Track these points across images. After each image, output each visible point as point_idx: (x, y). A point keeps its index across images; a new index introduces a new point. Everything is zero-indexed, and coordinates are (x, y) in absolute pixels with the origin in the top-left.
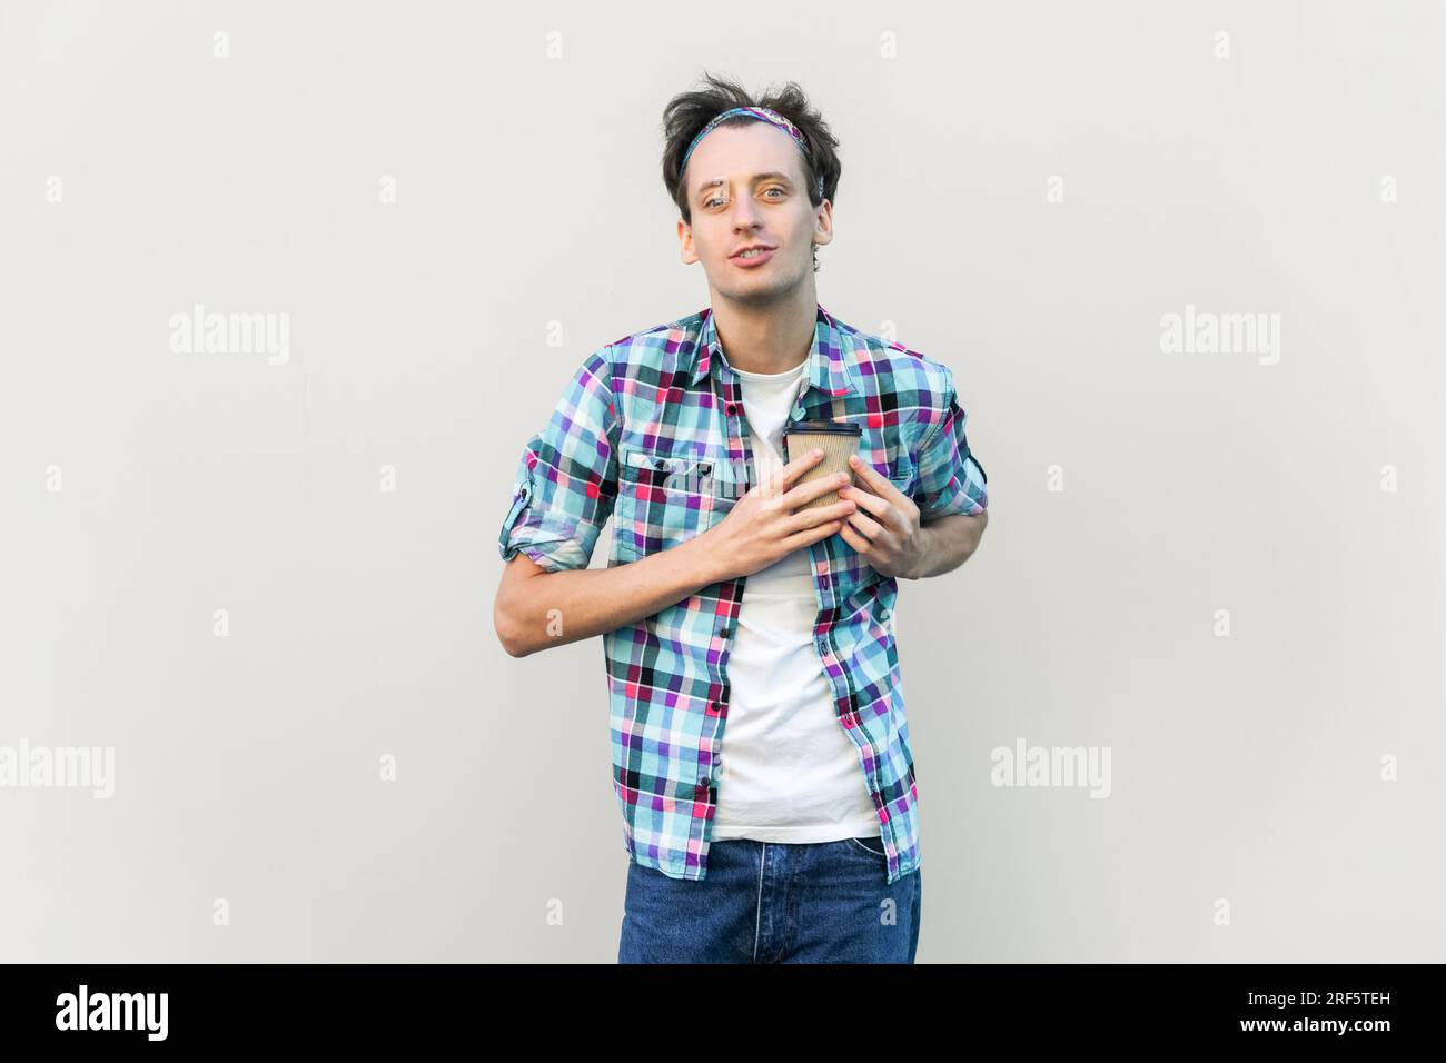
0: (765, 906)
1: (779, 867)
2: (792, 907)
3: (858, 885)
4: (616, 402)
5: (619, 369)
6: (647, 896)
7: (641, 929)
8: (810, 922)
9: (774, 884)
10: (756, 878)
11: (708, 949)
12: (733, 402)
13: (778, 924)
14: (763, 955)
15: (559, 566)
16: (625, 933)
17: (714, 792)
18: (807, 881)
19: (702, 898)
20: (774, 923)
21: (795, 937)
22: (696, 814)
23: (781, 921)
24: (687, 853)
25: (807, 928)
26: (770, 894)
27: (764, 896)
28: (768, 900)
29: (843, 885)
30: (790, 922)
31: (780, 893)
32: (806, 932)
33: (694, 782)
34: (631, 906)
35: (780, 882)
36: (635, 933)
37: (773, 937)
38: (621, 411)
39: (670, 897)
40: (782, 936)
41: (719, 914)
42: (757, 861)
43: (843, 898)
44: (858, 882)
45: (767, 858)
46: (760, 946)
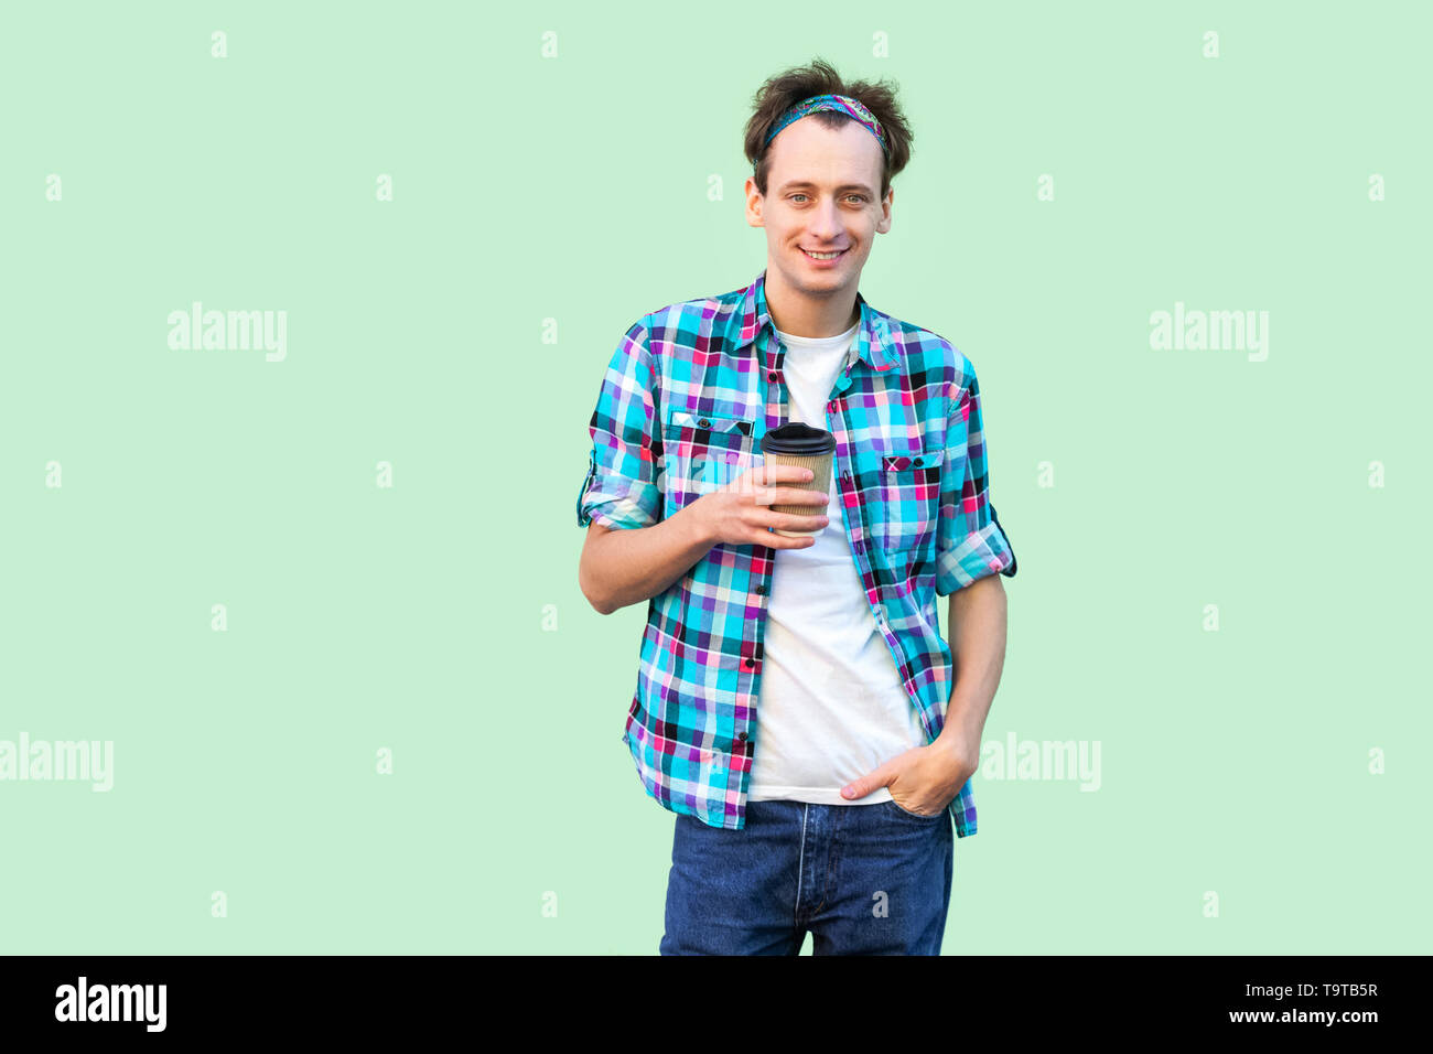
0: (807, 860)
1: (821, 825)
2: (833, 861)
3: (897, 844)
4: (655, 363)
5: (658, 333)
6: (694, 849)
7: (688, 880)
8: (849, 877)
9: (816, 840)
10: (799, 834)
11: (753, 899)
12: (774, 370)
13: (820, 878)
14: (805, 907)
15: (619, 525)
16: (672, 882)
17: (751, 746)
18: (848, 838)
19: (747, 852)
20: (816, 877)
21: (835, 890)
22: (733, 766)
23: (822, 875)
24: (726, 804)
25: (847, 882)
26: (812, 850)
27: (806, 851)
28: (810, 855)
29: (883, 844)
30: (831, 876)
31: (823, 849)
32: (846, 886)
33: (731, 736)
34: (678, 856)
35: (822, 839)
36: (682, 882)
37: (815, 890)
38: (660, 372)
39: (716, 849)
40: (823, 890)
41: (764, 867)
42: (800, 818)
43: (881, 855)
44: (896, 841)
45: (810, 816)
46: (802, 899)
